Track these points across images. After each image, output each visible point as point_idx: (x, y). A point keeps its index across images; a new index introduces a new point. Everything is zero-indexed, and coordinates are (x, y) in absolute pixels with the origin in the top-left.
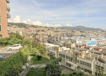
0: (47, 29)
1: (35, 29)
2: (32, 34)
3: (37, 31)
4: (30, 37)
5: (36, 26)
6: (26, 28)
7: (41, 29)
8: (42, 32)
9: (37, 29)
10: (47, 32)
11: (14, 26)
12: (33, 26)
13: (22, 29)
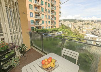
0: (93, 22)
1: (81, 23)
2: (78, 27)
3: (83, 24)
4: (76, 29)
5: (83, 20)
6: (75, 22)
7: (87, 22)
8: (87, 25)
9: (83, 22)
10: (93, 25)
11: (67, 21)
12: (80, 21)
13: (72, 23)
